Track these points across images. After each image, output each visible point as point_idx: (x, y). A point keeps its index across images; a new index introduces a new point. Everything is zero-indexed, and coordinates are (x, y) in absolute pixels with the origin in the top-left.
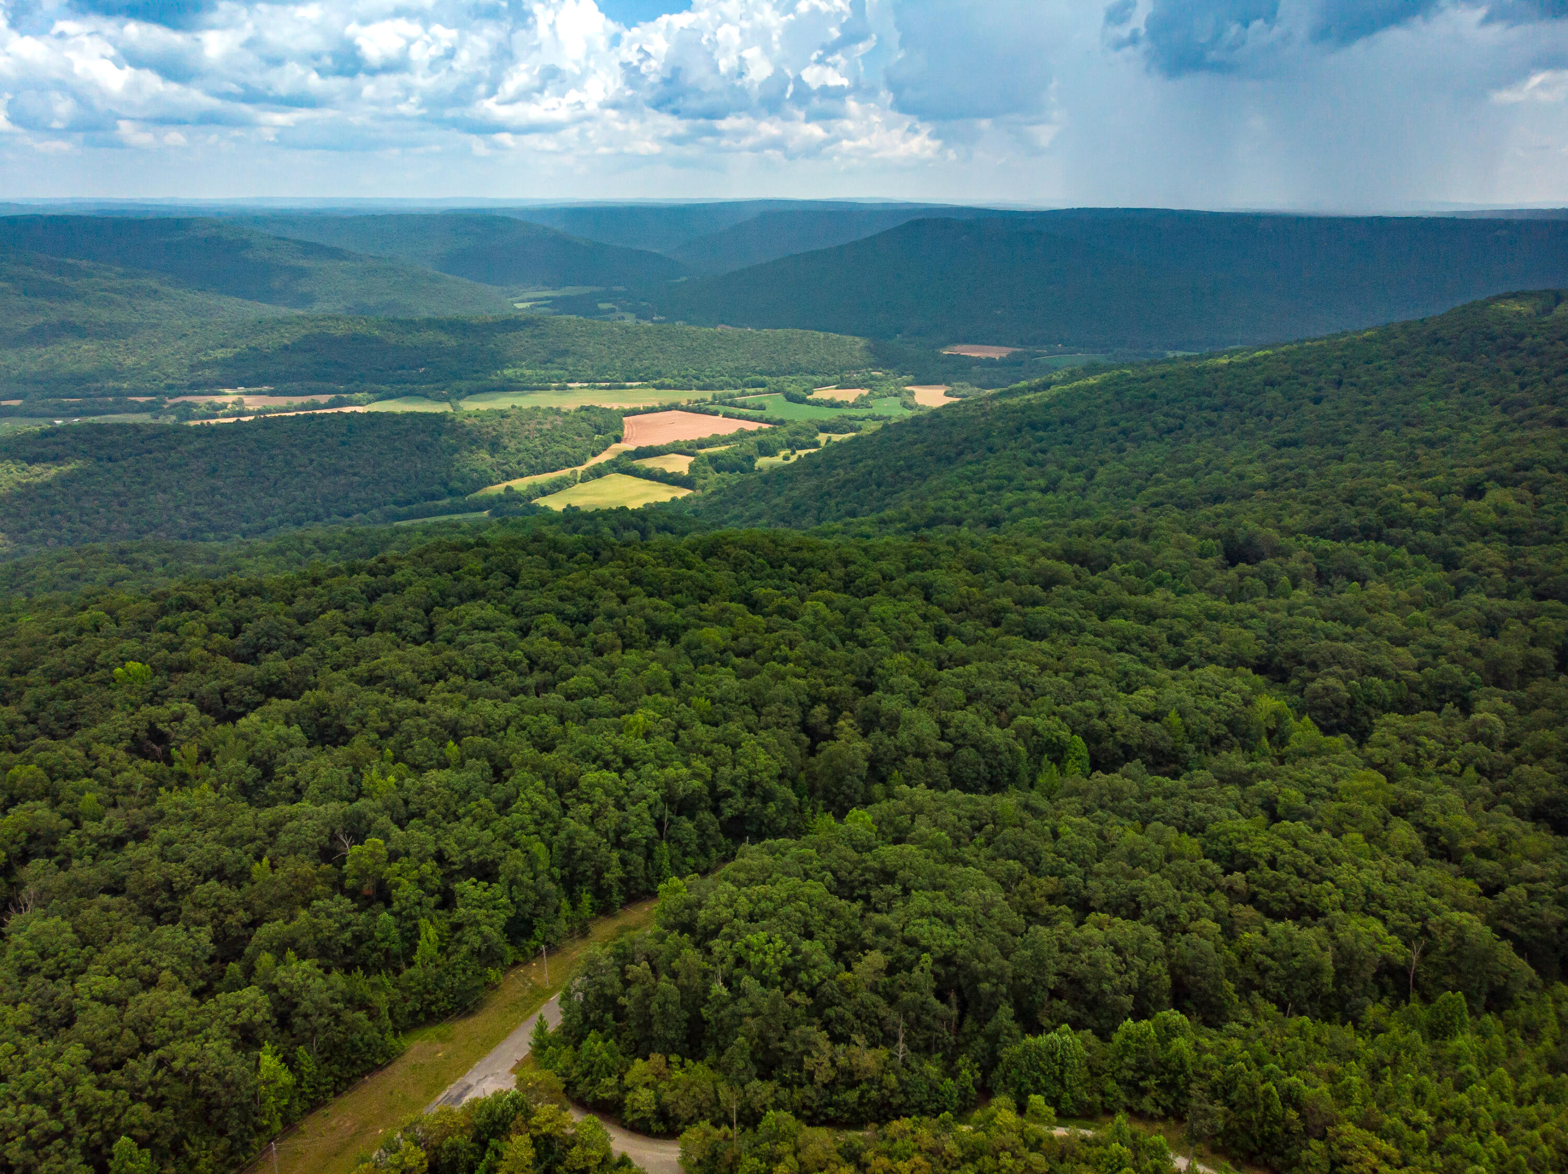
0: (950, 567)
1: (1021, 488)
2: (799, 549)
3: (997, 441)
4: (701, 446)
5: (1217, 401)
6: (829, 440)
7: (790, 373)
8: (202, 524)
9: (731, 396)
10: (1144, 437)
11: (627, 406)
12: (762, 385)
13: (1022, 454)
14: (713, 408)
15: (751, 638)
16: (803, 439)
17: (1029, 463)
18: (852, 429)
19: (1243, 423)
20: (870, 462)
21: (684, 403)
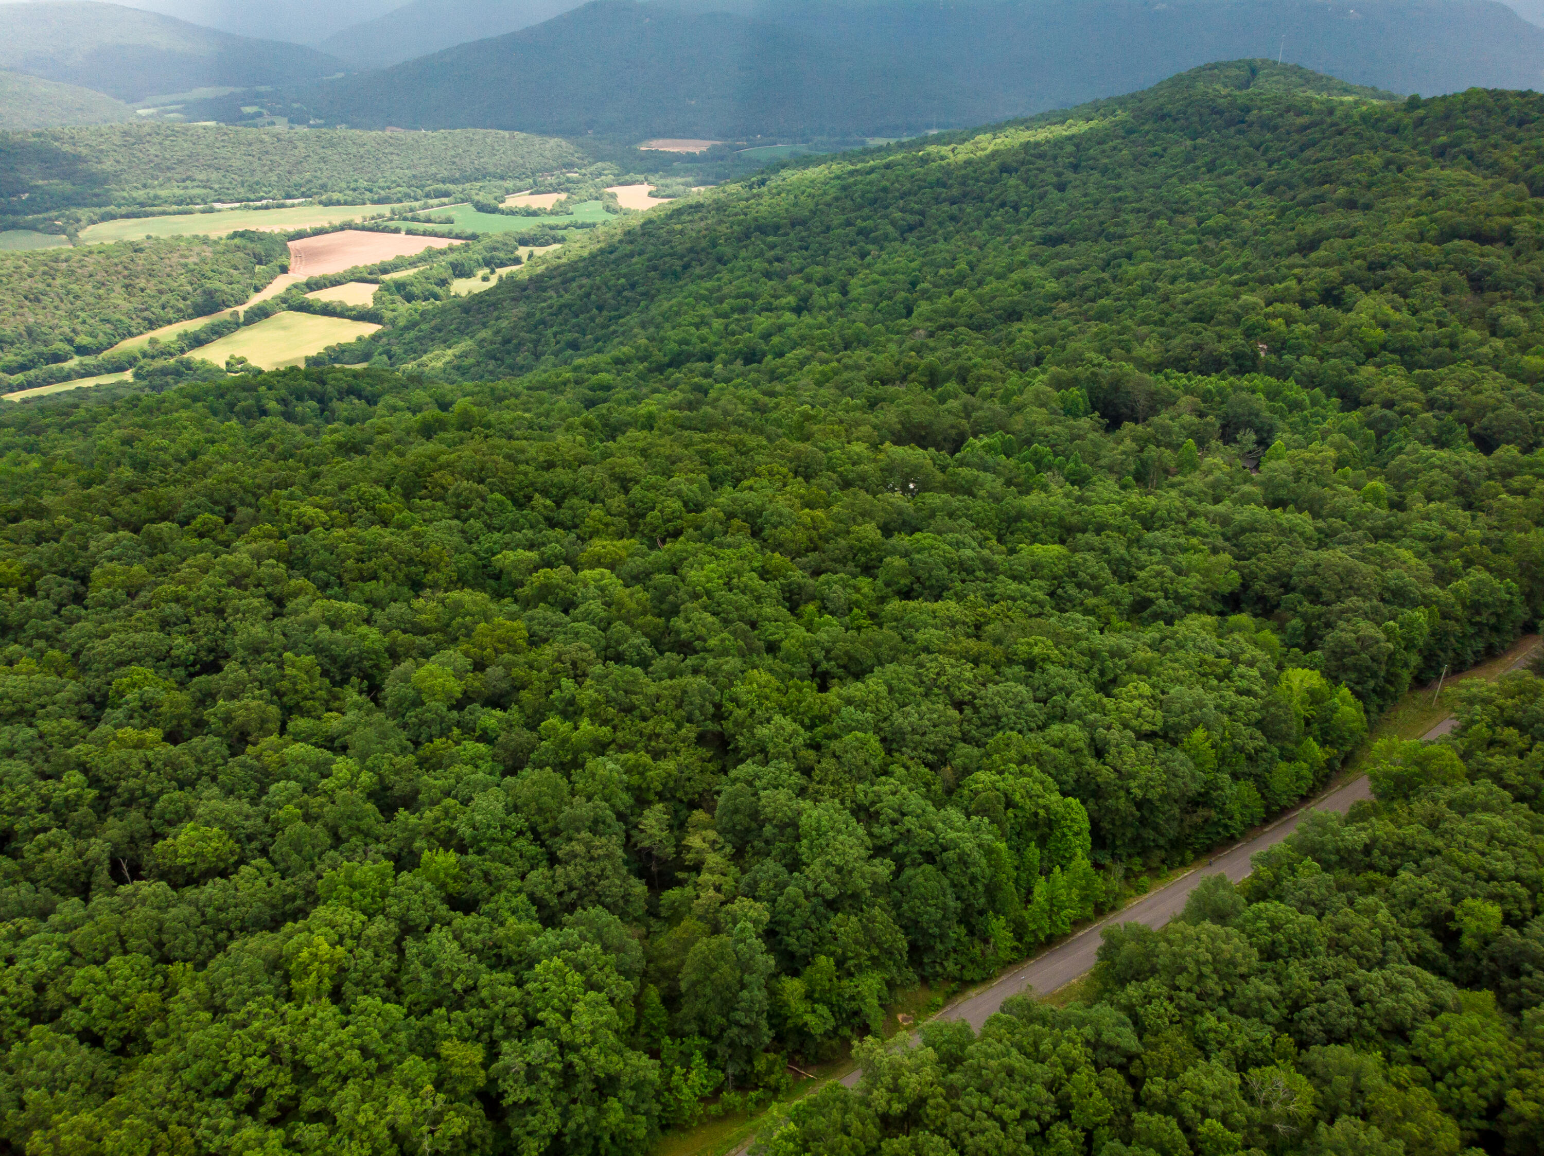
0: (771, 473)
1: (769, 308)
2: (550, 466)
3: (728, 251)
4: (385, 271)
5: (955, 191)
6: (531, 256)
7: (476, 180)
9: (411, 210)
10: (886, 237)
11: (291, 229)
12: (447, 194)
13: (757, 264)
14: (393, 224)
15: (508, 666)
16: (502, 255)
17: (768, 275)
18: (556, 240)
19: (987, 215)
20: (584, 281)
21: (358, 221)
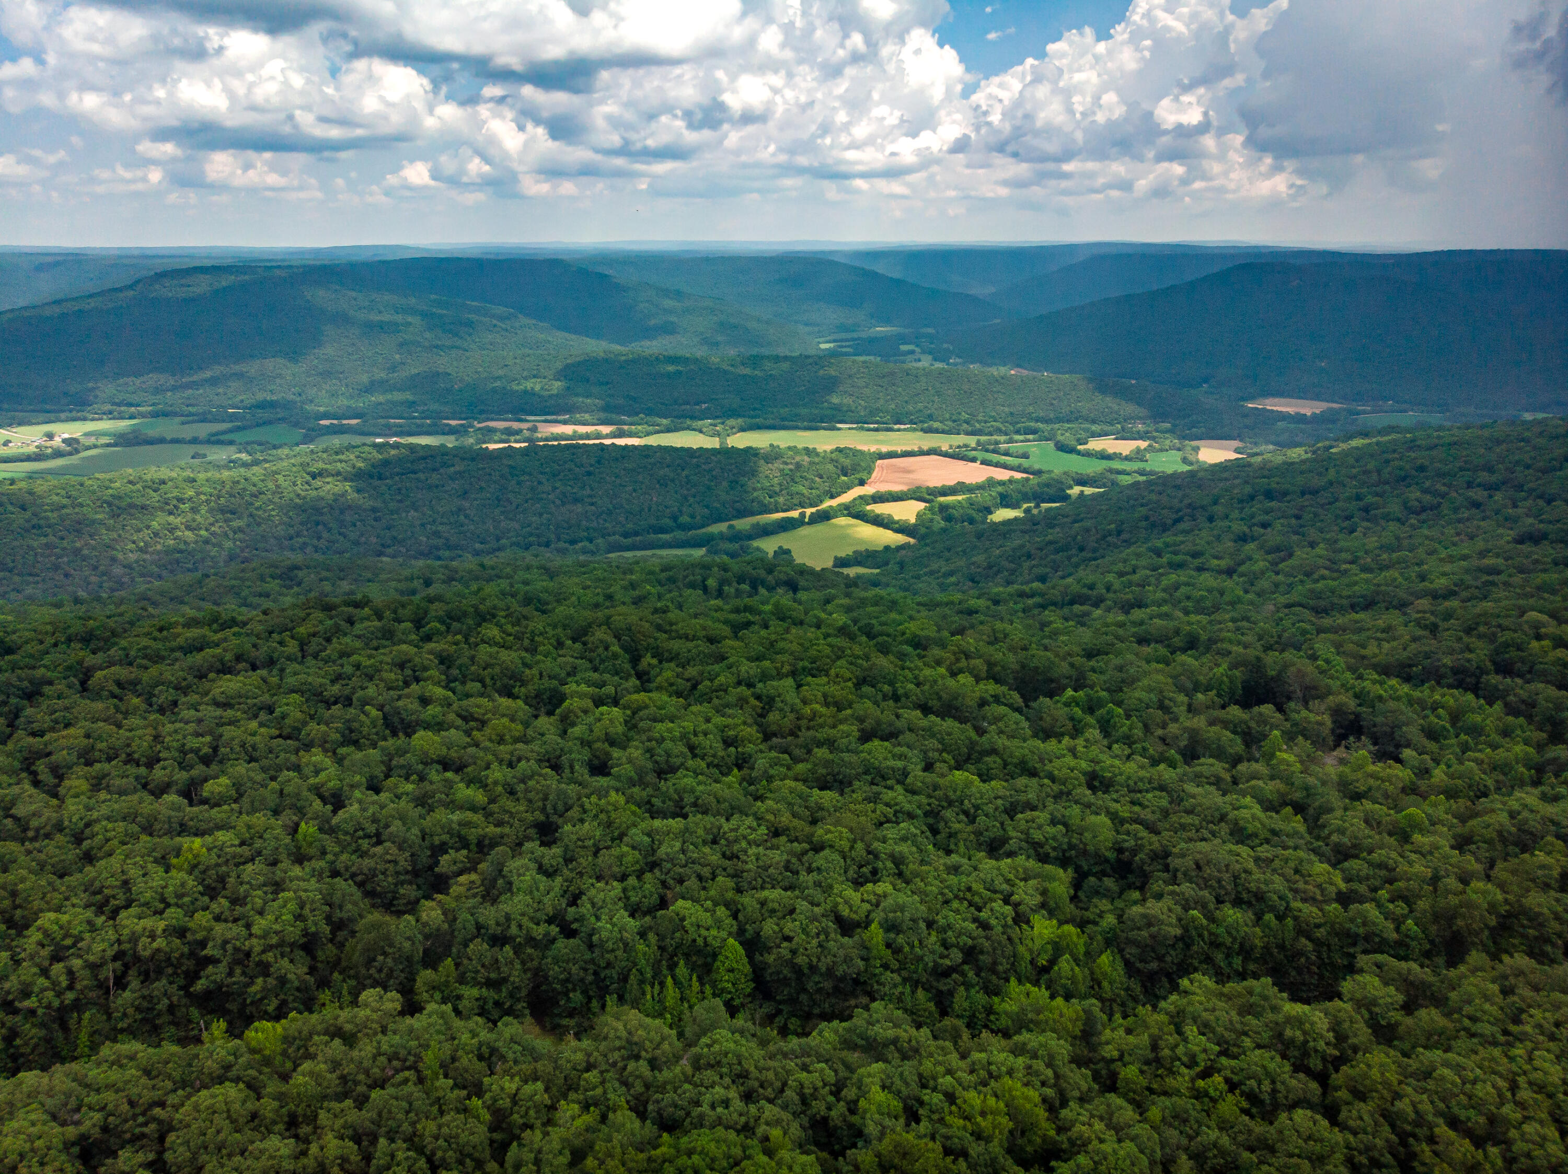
4: (942, 493)
6: (1079, 494)
8: (440, 542)
9: (996, 443)
11: (884, 449)
12: (1034, 432)
14: (973, 454)
16: (1053, 492)
18: (1109, 483)
21: (945, 448)
